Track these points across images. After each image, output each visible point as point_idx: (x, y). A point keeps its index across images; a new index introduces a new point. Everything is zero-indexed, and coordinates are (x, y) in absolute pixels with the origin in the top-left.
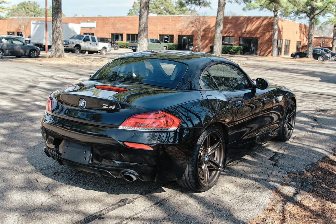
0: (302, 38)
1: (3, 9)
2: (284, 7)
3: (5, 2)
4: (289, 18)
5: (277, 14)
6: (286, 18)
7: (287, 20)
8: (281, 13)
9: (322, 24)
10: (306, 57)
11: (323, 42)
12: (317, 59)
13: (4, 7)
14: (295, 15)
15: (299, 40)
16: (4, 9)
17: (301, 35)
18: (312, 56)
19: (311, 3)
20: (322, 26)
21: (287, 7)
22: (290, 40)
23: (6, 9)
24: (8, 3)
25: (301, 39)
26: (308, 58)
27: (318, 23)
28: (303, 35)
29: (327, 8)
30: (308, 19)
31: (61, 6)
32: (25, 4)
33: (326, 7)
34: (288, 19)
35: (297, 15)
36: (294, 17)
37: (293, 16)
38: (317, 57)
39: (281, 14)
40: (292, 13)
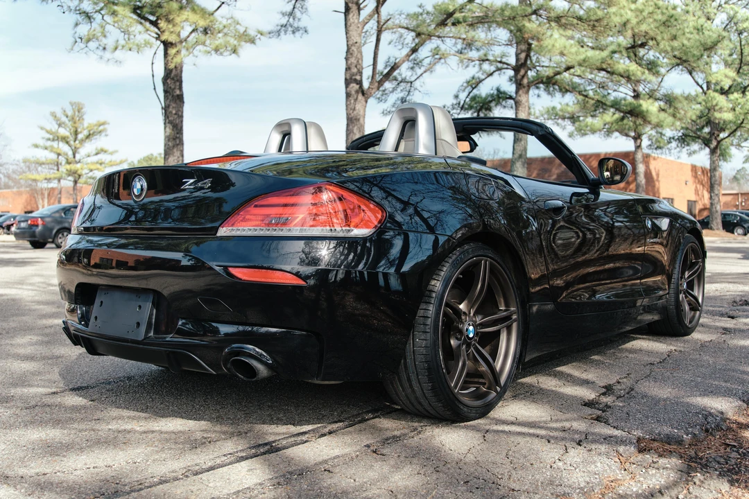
0: (700, 193)
1: (101, 164)
2: (653, 122)
3: (105, 152)
4: (667, 151)
5: (641, 143)
6: (662, 153)
7: (663, 156)
8: (650, 143)
9: (738, 171)
10: (708, 228)
11: (741, 203)
12: (733, 233)
13: (103, 160)
14: (679, 145)
15: (693, 198)
16: (103, 165)
17: (696, 187)
18: (720, 226)
19: (709, 115)
20: (738, 176)
21: (658, 123)
22: (672, 199)
23: (107, 164)
24: (112, 153)
25: (698, 195)
26: (714, 230)
27: (728, 157)
28: (701, 186)
29: (743, 125)
30: (707, 150)
31: (182, 134)
32: (151, 159)
33: (742, 123)
34: (666, 154)
35: (683, 145)
36: (678, 149)
37: (675, 148)
38: (732, 228)
39: (650, 145)
40: (672, 140)
